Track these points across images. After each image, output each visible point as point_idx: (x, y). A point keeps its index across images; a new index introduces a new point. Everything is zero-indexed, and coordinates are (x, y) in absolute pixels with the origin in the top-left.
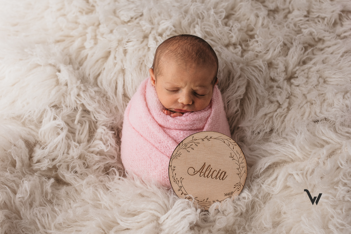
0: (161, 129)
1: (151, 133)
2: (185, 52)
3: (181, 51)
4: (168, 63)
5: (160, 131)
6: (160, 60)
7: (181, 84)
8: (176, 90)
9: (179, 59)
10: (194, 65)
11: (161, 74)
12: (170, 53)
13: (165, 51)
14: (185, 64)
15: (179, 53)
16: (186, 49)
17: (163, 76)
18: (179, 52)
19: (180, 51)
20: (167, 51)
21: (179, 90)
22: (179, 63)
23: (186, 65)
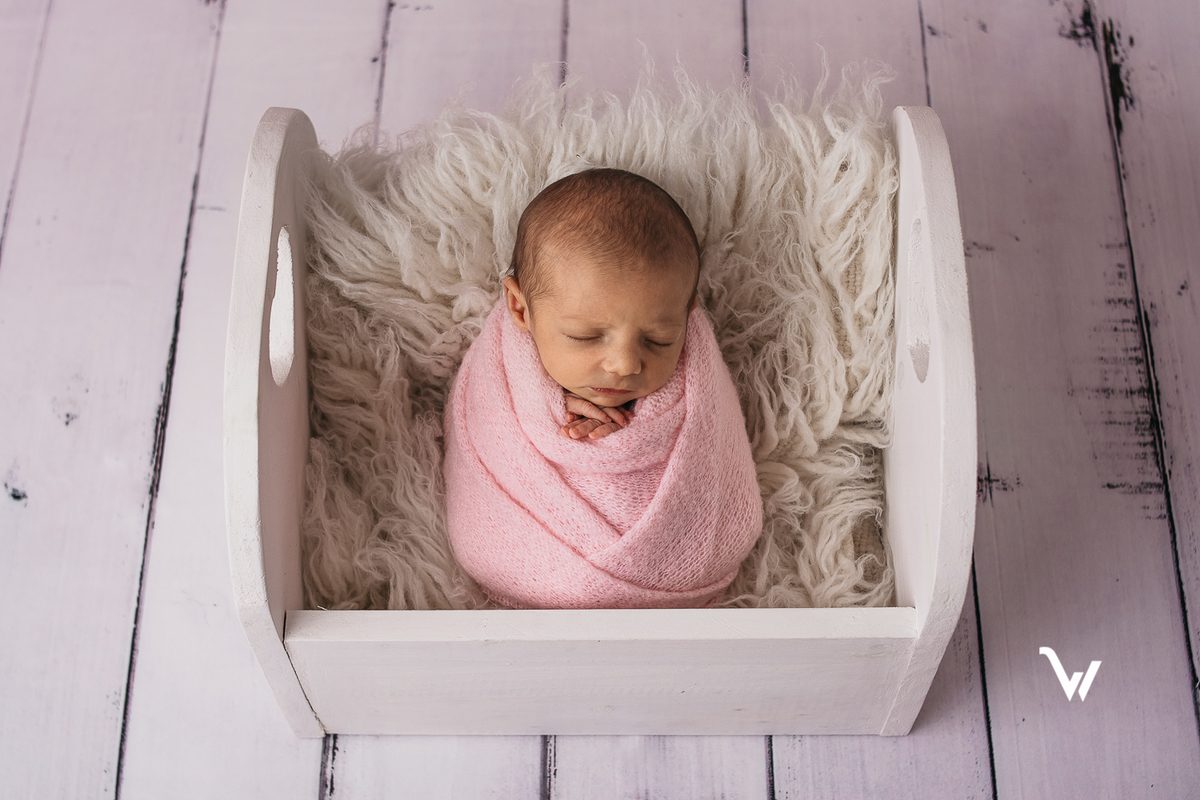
0: (554, 474)
1: (528, 485)
2: (612, 227)
3: (601, 225)
4: (567, 260)
5: (552, 481)
6: (541, 254)
7: (610, 318)
8: (594, 337)
9: (600, 247)
10: (641, 264)
11: (546, 292)
12: (570, 231)
13: (552, 226)
14: (617, 260)
15: (596, 232)
16: (613, 217)
17: (552, 298)
18: (595, 228)
19: (596, 225)
20: (560, 226)
21: (603, 335)
22: (600, 261)
23: (621, 267)
